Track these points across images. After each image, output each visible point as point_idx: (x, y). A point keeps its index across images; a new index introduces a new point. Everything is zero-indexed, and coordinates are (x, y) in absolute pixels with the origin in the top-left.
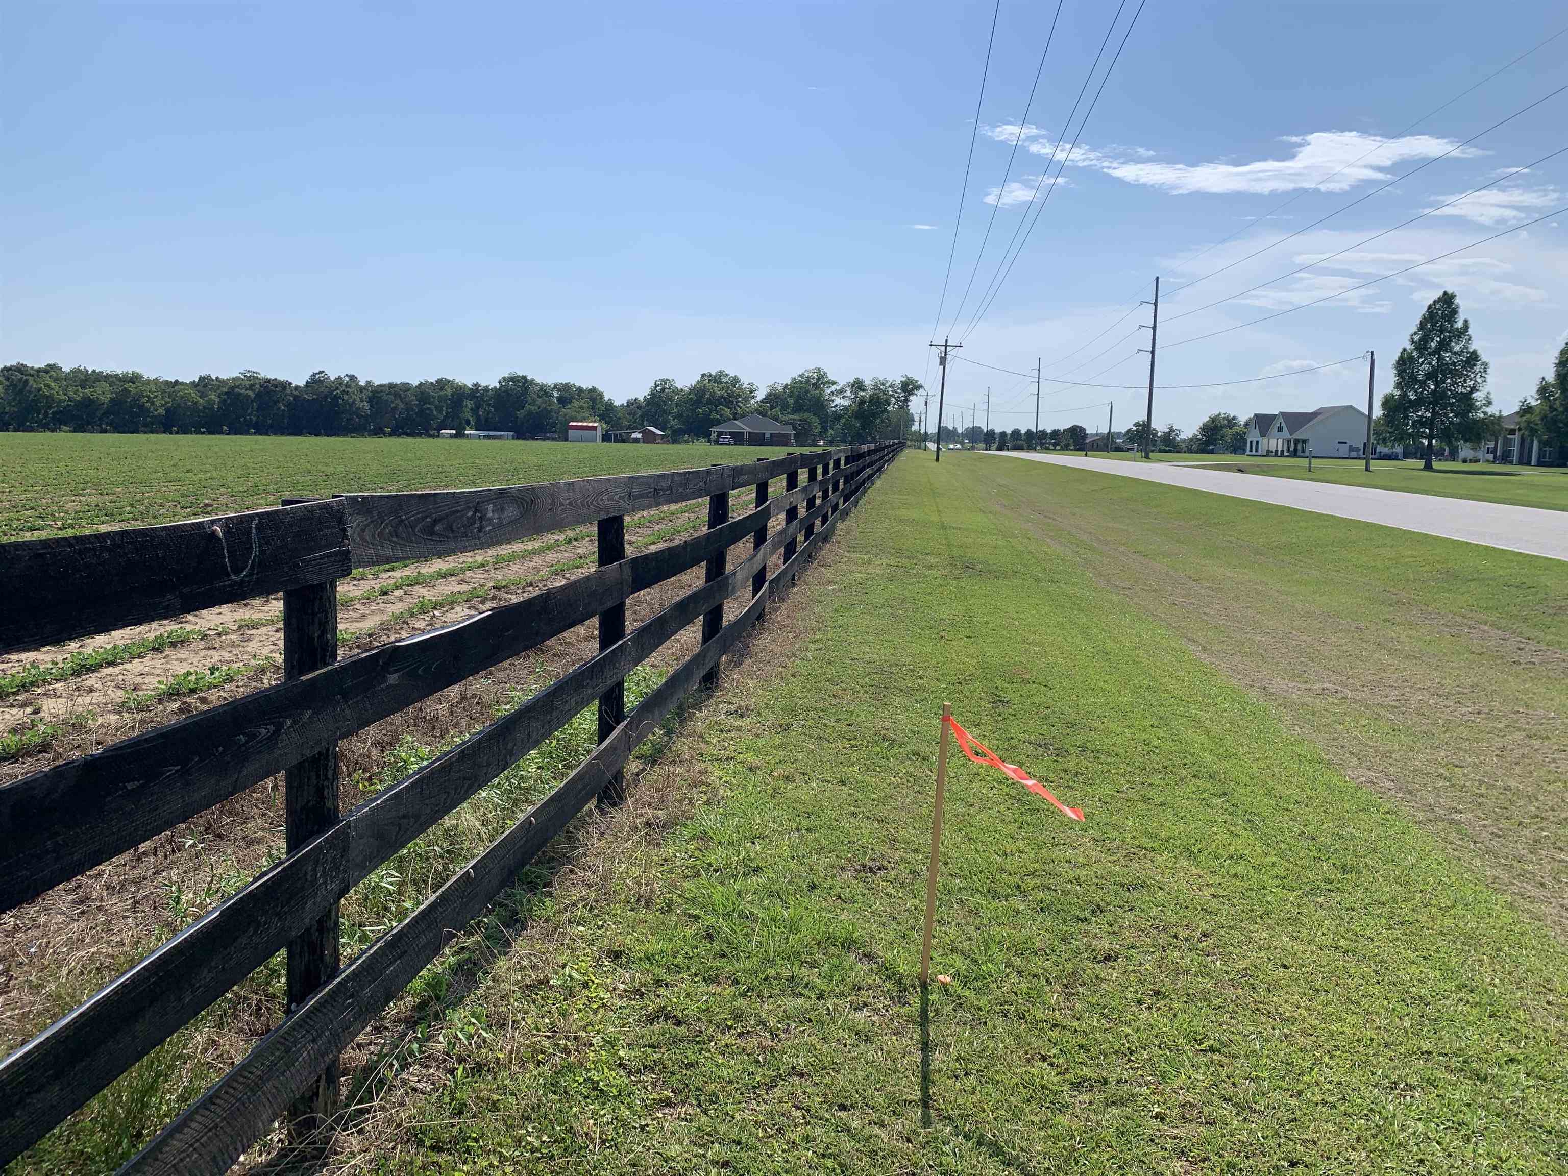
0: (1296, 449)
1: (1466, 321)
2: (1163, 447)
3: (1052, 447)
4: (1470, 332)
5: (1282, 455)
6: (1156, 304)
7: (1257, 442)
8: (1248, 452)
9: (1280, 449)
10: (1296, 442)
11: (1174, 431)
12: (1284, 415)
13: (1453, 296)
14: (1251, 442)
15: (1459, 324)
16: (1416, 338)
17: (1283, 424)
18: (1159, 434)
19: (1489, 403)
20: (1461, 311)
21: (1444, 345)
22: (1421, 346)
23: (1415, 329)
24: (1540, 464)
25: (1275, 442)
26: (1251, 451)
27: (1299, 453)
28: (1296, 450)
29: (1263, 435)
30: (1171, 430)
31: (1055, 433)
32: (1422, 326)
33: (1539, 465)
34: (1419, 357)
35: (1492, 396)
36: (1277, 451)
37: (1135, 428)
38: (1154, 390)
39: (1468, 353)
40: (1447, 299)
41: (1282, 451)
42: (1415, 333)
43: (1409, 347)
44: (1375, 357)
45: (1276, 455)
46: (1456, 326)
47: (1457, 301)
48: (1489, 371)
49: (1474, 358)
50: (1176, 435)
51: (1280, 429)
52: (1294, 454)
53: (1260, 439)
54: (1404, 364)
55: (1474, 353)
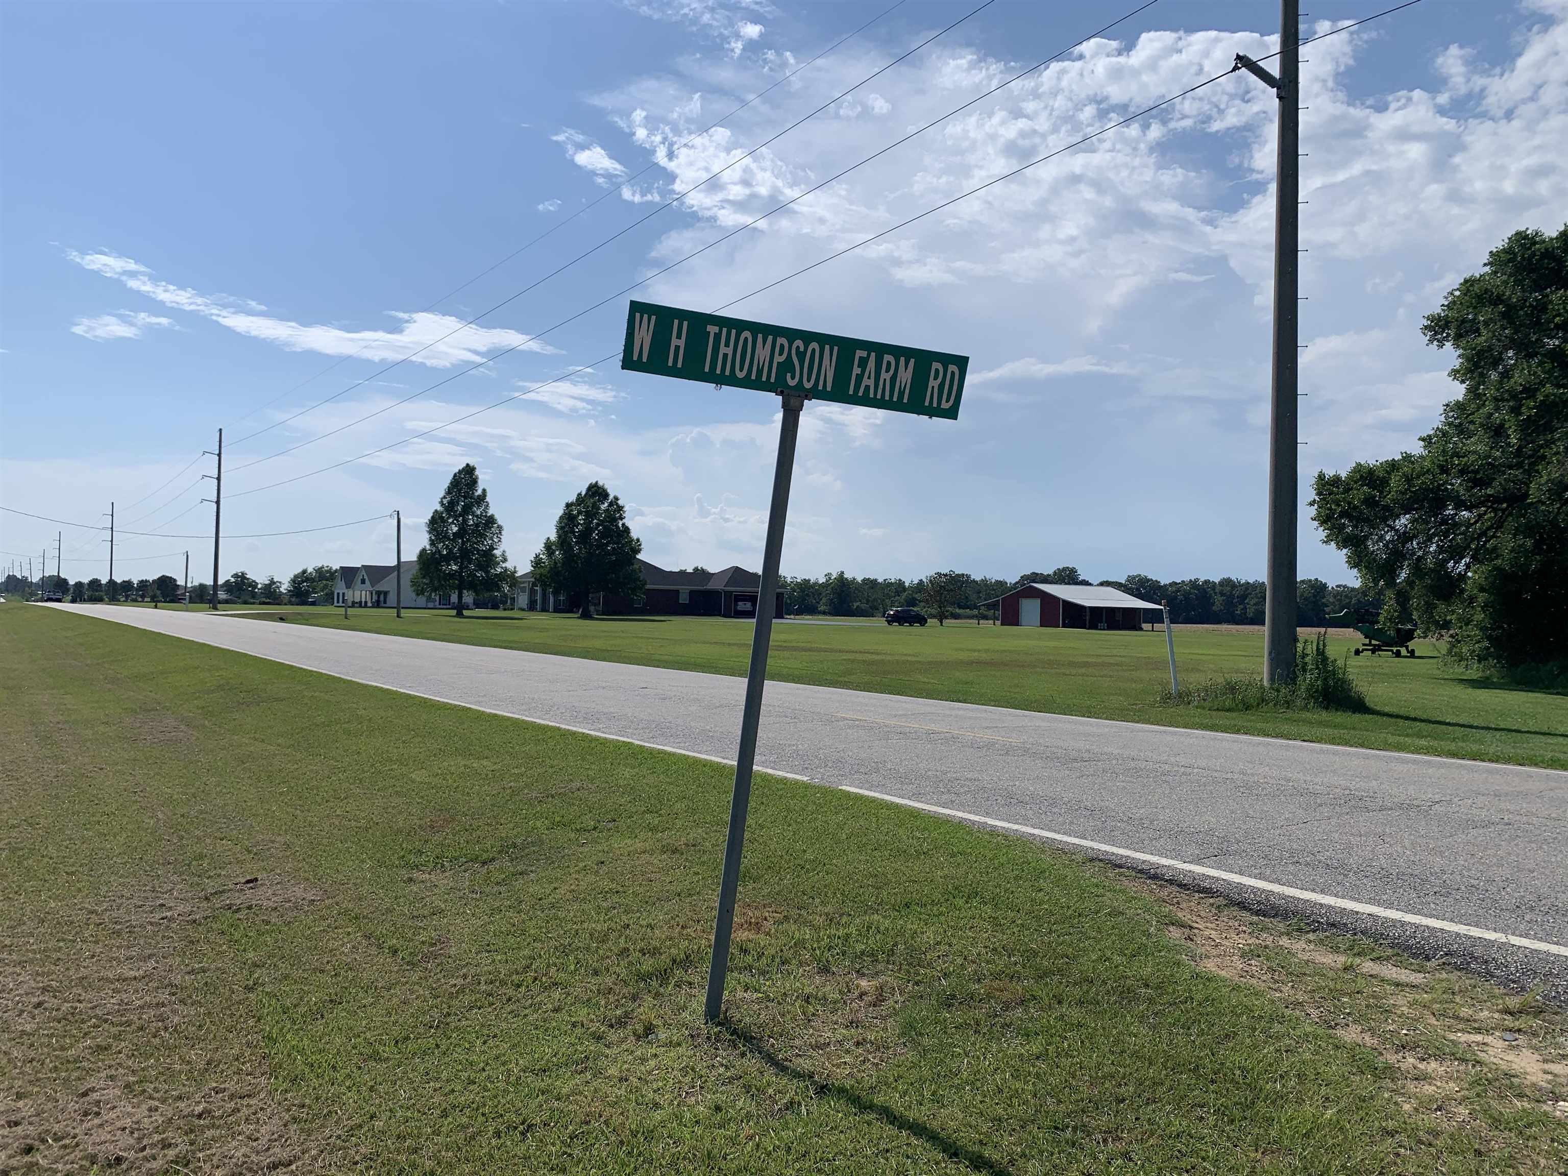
0: (380, 601)
1: (484, 490)
2: (264, 600)
3: (140, 599)
4: (488, 499)
5: (366, 606)
6: (219, 455)
7: (344, 594)
8: (336, 604)
9: (363, 600)
10: (379, 593)
11: (274, 583)
12: (366, 568)
13: (473, 469)
14: (338, 594)
15: (479, 492)
16: (445, 501)
17: (366, 577)
18: (259, 586)
19: (505, 560)
20: (480, 482)
21: (467, 509)
22: (449, 507)
23: (442, 494)
24: (556, 610)
25: (360, 593)
26: (338, 602)
27: (382, 604)
28: (378, 601)
29: (348, 587)
30: (272, 582)
31: (143, 584)
32: (449, 491)
33: (555, 612)
34: (448, 518)
35: (507, 554)
36: (361, 602)
37: (233, 580)
38: (221, 540)
39: (486, 516)
40: (469, 470)
41: (366, 602)
42: (445, 497)
43: (439, 508)
44: (401, 516)
45: (361, 606)
46: (477, 494)
47: (477, 472)
48: (503, 533)
49: (491, 520)
50: (278, 587)
51: (363, 582)
52: (377, 605)
53: (346, 591)
54: (436, 524)
55: (492, 517)
